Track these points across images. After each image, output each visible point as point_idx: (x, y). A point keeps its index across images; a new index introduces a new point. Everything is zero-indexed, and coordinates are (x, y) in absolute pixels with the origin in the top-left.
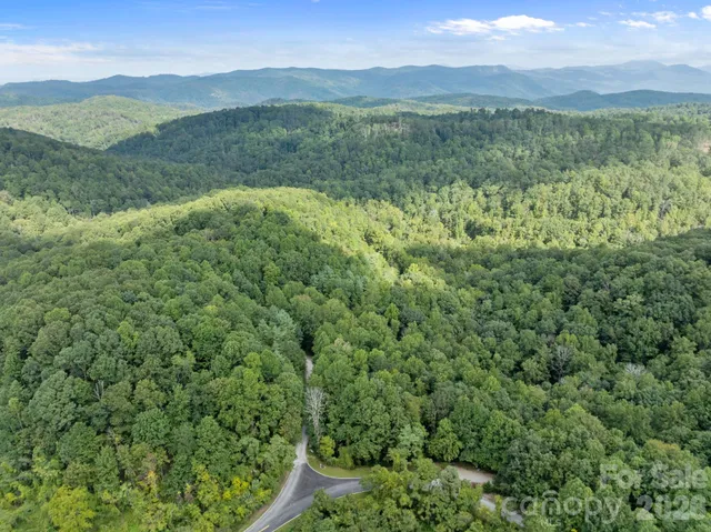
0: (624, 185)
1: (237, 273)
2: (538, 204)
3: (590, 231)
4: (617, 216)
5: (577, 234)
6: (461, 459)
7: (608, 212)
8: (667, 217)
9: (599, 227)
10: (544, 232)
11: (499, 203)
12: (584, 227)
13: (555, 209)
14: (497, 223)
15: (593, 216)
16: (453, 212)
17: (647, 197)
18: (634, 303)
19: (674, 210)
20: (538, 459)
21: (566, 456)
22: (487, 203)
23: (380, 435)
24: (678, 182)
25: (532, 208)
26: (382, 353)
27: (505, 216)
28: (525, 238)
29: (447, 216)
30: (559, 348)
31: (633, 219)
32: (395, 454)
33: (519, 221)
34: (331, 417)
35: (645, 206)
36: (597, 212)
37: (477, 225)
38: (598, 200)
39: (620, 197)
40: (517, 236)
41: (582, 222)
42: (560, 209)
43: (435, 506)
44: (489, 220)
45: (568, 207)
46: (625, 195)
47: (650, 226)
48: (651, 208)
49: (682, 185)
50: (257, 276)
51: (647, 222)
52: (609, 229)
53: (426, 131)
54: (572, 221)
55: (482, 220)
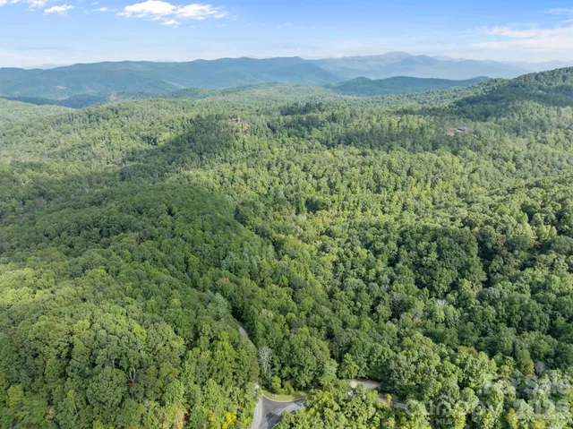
0: (407, 166)
1: (172, 267)
2: (353, 183)
3: (390, 201)
4: (405, 189)
5: (381, 203)
6: (359, 376)
7: (399, 186)
8: (437, 187)
9: (396, 198)
10: (360, 204)
11: (326, 184)
12: (385, 199)
13: (365, 186)
14: (328, 199)
15: (390, 190)
16: (295, 193)
17: (422, 174)
18: (434, 260)
19: (440, 181)
20: (407, 369)
21: (422, 365)
22: (318, 183)
23: (311, 370)
24: (440, 162)
25: (349, 186)
26: (294, 315)
27: (332, 194)
28: (348, 209)
29: (292, 196)
30: (395, 294)
31: (416, 191)
32: (324, 380)
33: (342, 197)
34: (275, 363)
35: (422, 181)
36: (393, 187)
37: (314, 201)
38: (392, 178)
39: (405, 176)
40: (343, 208)
41: (384, 195)
42: (369, 187)
43: (354, 407)
44: (321, 197)
45: (373, 184)
46: (409, 173)
47: (426, 195)
48: (426, 182)
49: (443, 164)
50: (184, 267)
51: (425, 192)
52: (402, 199)
53: (260, 125)
54: (378, 195)
55: (317, 198)
